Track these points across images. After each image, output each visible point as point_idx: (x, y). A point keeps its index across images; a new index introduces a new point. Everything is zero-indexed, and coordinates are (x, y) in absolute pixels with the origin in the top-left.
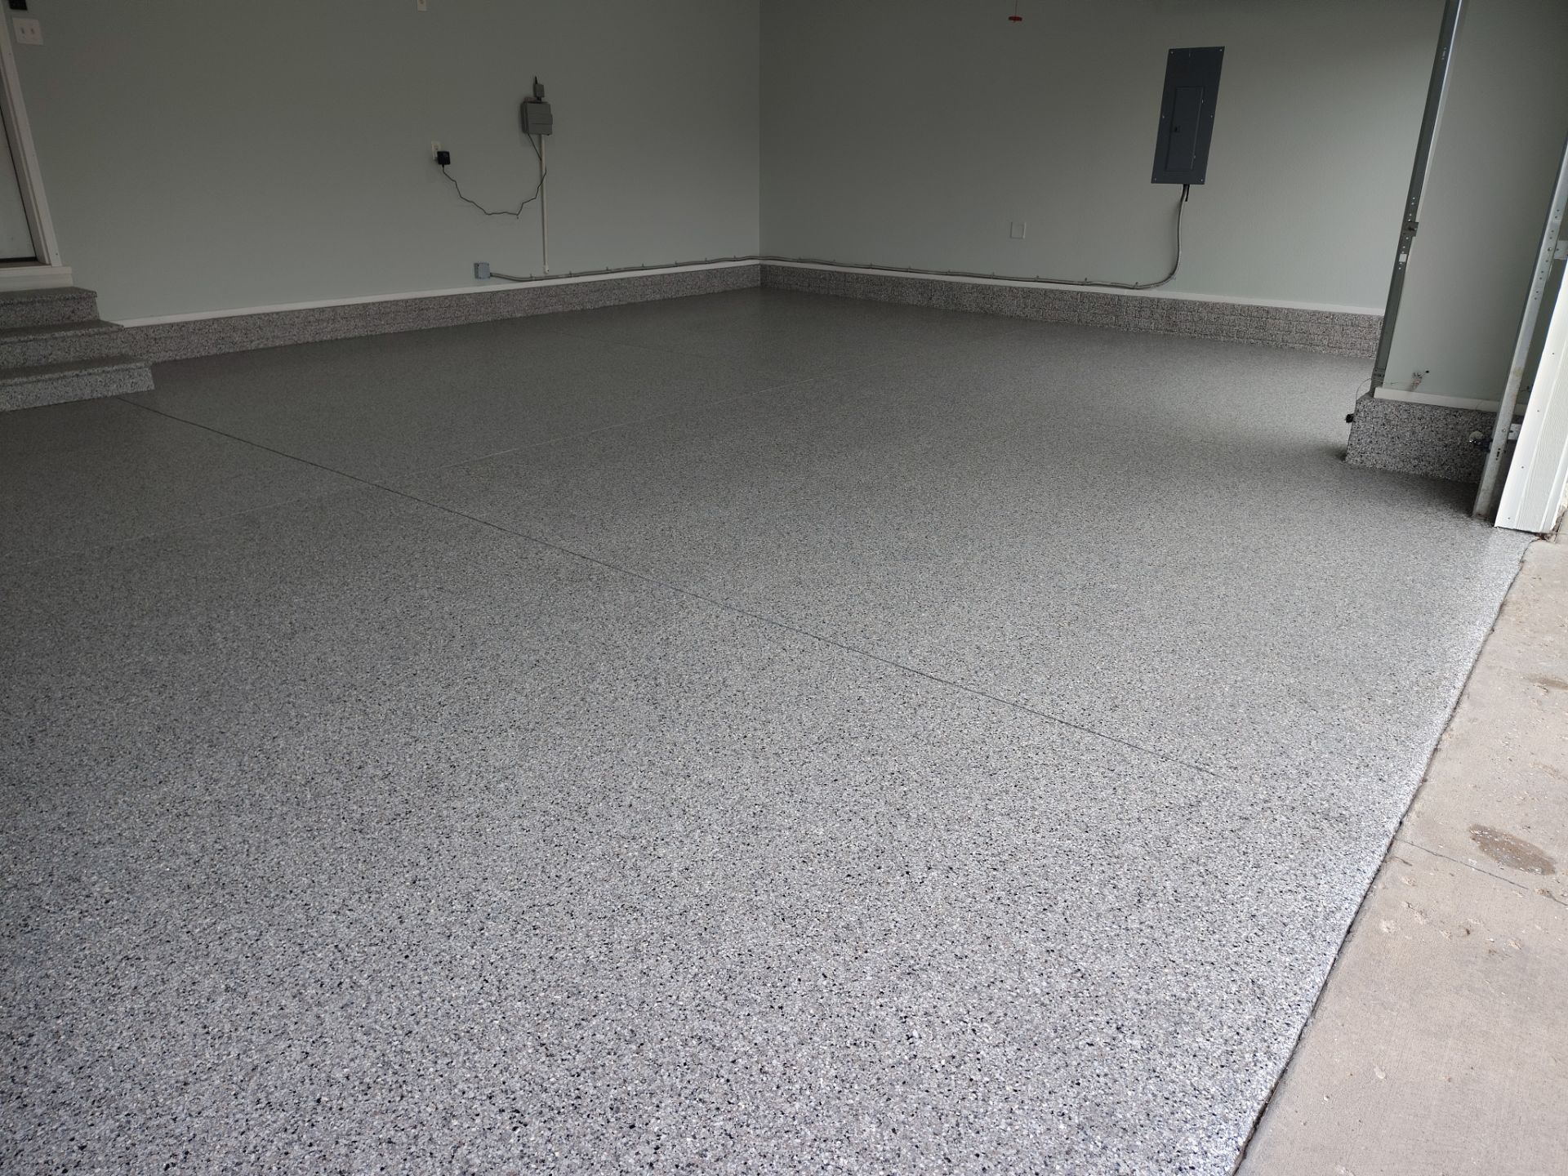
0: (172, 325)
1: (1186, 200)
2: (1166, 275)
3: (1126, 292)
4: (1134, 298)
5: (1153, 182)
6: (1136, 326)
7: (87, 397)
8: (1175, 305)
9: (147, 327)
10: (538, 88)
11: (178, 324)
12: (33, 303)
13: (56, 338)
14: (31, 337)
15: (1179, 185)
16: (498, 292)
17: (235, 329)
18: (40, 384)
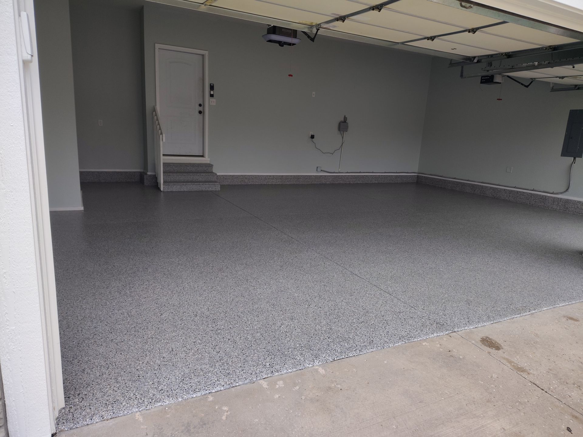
0: (230, 175)
1: (574, 163)
2: (565, 190)
3: (549, 195)
4: (552, 197)
5: (561, 156)
6: (552, 208)
7: (204, 190)
8: (567, 201)
9: (224, 175)
10: (345, 118)
11: (232, 175)
12: (199, 166)
13: (201, 175)
14: (195, 174)
15: (572, 158)
16: (322, 176)
17: (246, 178)
18: (194, 185)
